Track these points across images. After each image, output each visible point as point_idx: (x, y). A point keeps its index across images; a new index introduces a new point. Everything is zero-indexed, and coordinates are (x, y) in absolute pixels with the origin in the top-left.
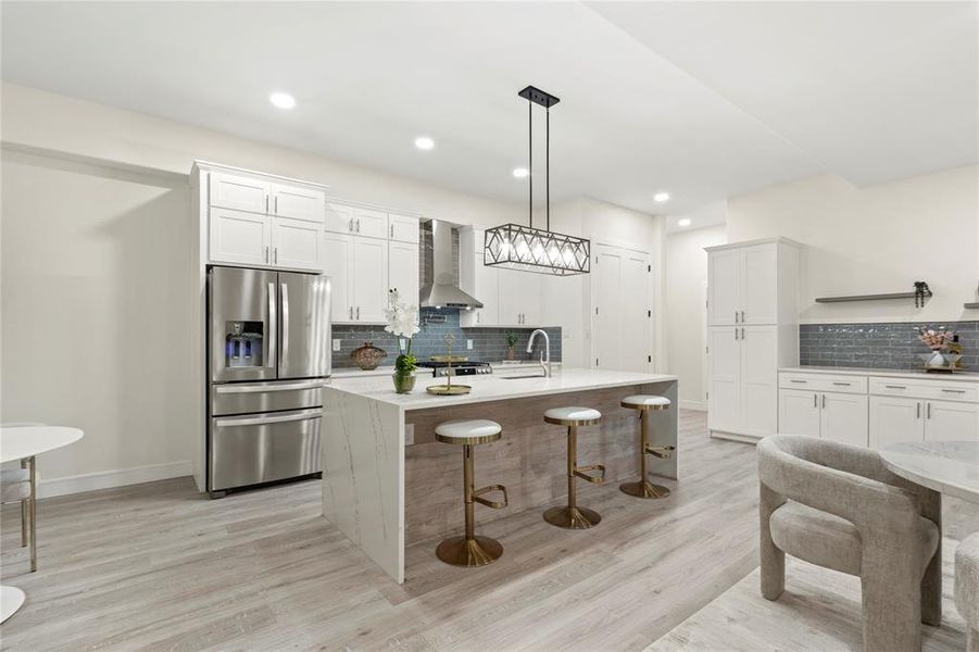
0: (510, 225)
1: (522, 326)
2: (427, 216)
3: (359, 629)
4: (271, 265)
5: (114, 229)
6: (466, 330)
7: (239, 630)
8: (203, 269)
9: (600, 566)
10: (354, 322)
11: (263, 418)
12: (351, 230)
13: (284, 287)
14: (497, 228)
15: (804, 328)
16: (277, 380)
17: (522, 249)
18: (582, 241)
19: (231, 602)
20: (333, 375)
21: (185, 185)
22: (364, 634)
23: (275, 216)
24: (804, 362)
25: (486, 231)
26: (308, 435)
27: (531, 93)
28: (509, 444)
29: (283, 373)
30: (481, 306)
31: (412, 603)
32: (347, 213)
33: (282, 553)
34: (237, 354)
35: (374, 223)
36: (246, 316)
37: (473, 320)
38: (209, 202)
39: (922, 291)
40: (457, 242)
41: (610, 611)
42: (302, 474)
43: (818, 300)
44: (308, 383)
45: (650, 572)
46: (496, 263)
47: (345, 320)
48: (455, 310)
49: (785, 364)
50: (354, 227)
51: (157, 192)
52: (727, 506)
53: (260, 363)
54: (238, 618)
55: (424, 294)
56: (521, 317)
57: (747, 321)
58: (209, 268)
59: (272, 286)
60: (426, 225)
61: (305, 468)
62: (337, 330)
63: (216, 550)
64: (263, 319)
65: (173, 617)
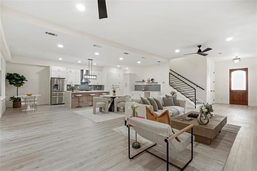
2: (82, 69)
4: (59, 77)
5: (38, 73)
6: (89, 85)
8: (50, 78)
11: (57, 96)
13: (61, 80)
15: (135, 85)
20: (67, 91)
21: (48, 68)
23: (60, 71)
24: (135, 90)
26: (64, 98)
29: (60, 91)
30: (91, 82)
32: (70, 70)
34: (55, 88)
35: (74, 71)
36: (55, 84)
37: (90, 84)
38: (51, 70)
39: (143, 81)
40: (88, 72)
43: (135, 82)
44: (64, 92)
48: (87, 83)
50: (71, 71)
51: (44, 68)
53: (57, 90)
55: (81, 80)
56: (98, 84)
58: (51, 78)
59: (59, 80)
62: (68, 85)
64: (58, 84)
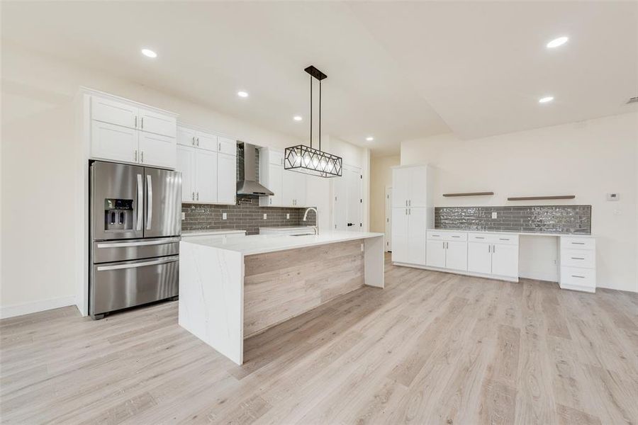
0: (301, 146)
1: (296, 206)
2: (242, 140)
3: (218, 400)
4: (139, 162)
6: (263, 208)
7: (129, 413)
8: (86, 163)
9: (356, 340)
10: (195, 202)
12: (193, 144)
13: (149, 177)
14: (293, 148)
15: (436, 209)
16: (143, 238)
17: (307, 161)
18: (338, 158)
19: (119, 393)
20: (182, 235)
22: (222, 402)
23: (142, 131)
24: (437, 226)
25: (286, 149)
26: (162, 274)
27: (312, 71)
28: (299, 274)
29: (148, 234)
30: (273, 194)
31: (251, 377)
32: (191, 133)
33: (154, 354)
34: (113, 221)
35: (208, 141)
37: (267, 202)
38: (91, 116)
40: (258, 156)
41: (369, 366)
42: (158, 300)
43: (444, 195)
44: (162, 241)
45: (383, 341)
46: (292, 168)
47: (189, 200)
48: (256, 196)
49: (429, 227)
50: (195, 142)
52: (411, 301)
53: (130, 227)
54: (127, 404)
55: (239, 186)
56: (295, 201)
57: (412, 205)
58: (91, 162)
59: (139, 176)
60: (241, 146)
61: (160, 296)
62: (185, 206)
63: (101, 356)
64: (133, 198)
65: (72, 412)
